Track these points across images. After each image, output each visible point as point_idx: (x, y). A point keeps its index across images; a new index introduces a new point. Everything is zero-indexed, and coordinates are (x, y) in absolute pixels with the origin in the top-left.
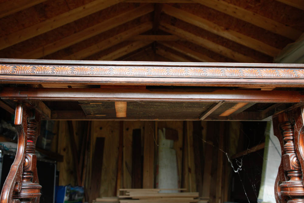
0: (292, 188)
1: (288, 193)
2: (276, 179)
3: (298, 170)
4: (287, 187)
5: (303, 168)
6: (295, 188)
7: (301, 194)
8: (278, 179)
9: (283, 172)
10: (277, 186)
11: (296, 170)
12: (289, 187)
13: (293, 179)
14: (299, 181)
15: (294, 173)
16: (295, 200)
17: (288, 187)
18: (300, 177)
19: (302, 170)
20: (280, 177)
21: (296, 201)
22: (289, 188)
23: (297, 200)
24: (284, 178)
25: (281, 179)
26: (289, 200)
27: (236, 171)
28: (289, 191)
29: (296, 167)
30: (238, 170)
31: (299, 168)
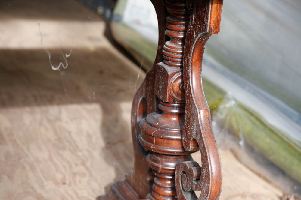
0: (160, 140)
1: (151, 147)
3: (179, 102)
4: (151, 136)
5: (188, 110)
6: (166, 141)
7: (175, 152)
11: (177, 102)
13: (167, 117)
15: (170, 107)
18: (180, 115)
22: (155, 138)
23: (165, 158)
27: (55, 67)
28: (154, 143)
29: (178, 97)
30: (59, 67)
31: (182, 99)
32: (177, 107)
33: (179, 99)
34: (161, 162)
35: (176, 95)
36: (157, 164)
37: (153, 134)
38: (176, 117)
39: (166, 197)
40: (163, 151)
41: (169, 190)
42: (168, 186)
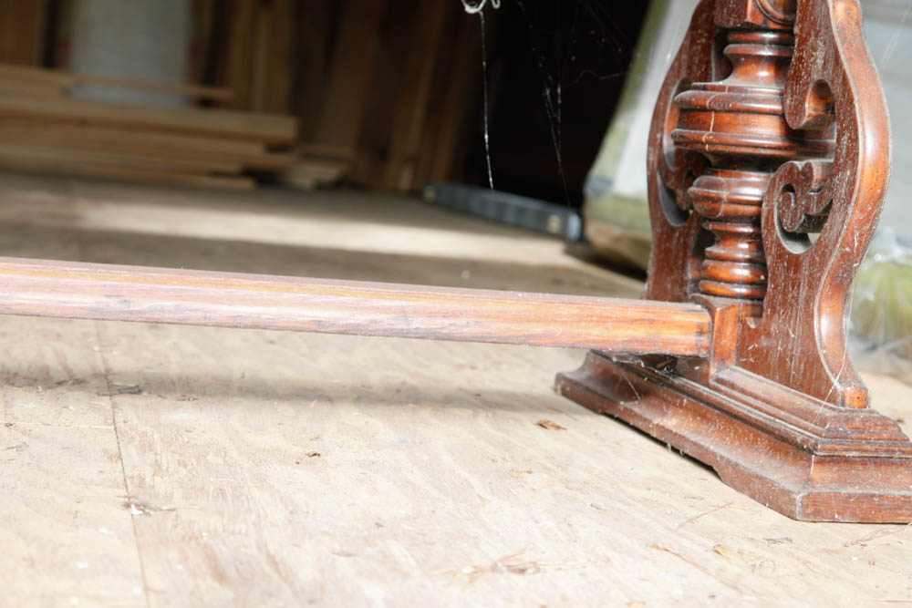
0: (727, 117)
1: (704, 139)
2: (672, 68)
3: (777, 27)
4: (704, 110)
5: (802, 21)
6: (741, 117)
7: (763, 147)
8: (680, 67)
9: (710, 32)
10: (666, 103)
11: (772, 26)
12: (716, 111)
13: (746, 73)
14: (774, 86)
15: (755, 42)
16: (731, 176)
17: (711, 110)
18: (781, 65)
19: (796, 30)
20: (691, 57)
21: (733, 180)
22: (713, 115)
23: (736, 176)
24: (708, 63)
25: (695, 68)
26: (704, 173)
27: (472, 6)
28: (711, 129)
29: (776, 10)
30: (482, 5)
31: (787, 17)
32: (772, 42)
33: (780, 15)
34: (725, 185)
35: (771, 5)
36: (717, 189)
37: (710, 103)
38: (768, 70)
39: (736, 285)
40: (733, 145)
41: (745, 268)
42: (740, 256)
